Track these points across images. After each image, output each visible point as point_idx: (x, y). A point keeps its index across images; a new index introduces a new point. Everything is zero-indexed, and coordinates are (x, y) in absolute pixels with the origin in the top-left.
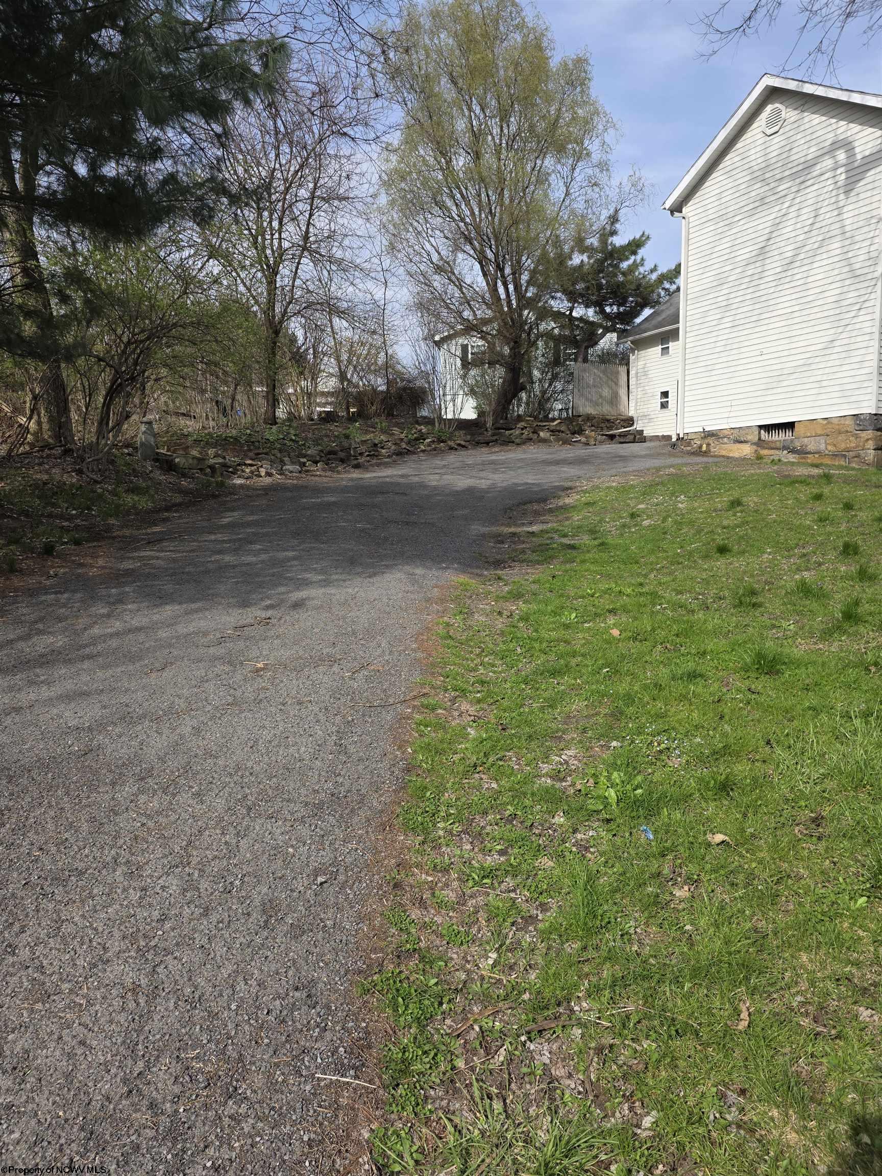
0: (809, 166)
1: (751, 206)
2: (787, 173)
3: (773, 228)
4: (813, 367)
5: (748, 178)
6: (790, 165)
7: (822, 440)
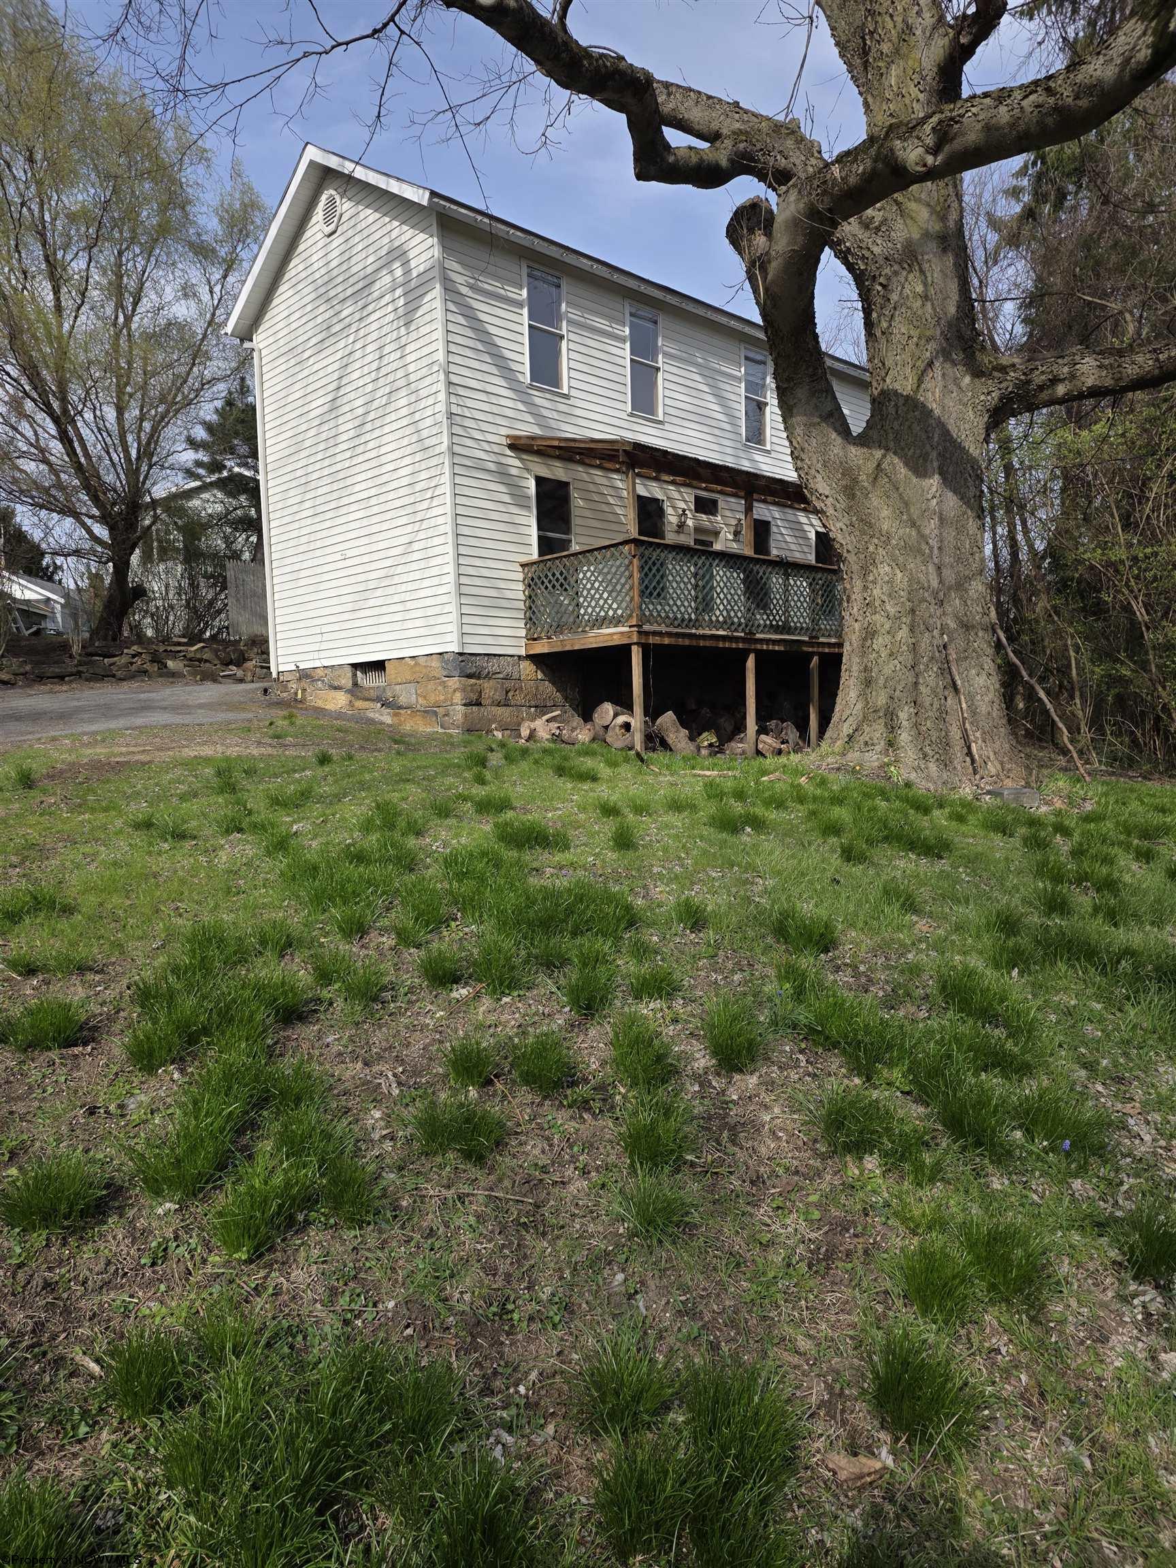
0: (369, 282)
1: (320, 337)
2: (349, 292)
3: (342, 372)
4: (396, 580)
5: (313, 296)
6: (352, 281)
7: (412, 688)
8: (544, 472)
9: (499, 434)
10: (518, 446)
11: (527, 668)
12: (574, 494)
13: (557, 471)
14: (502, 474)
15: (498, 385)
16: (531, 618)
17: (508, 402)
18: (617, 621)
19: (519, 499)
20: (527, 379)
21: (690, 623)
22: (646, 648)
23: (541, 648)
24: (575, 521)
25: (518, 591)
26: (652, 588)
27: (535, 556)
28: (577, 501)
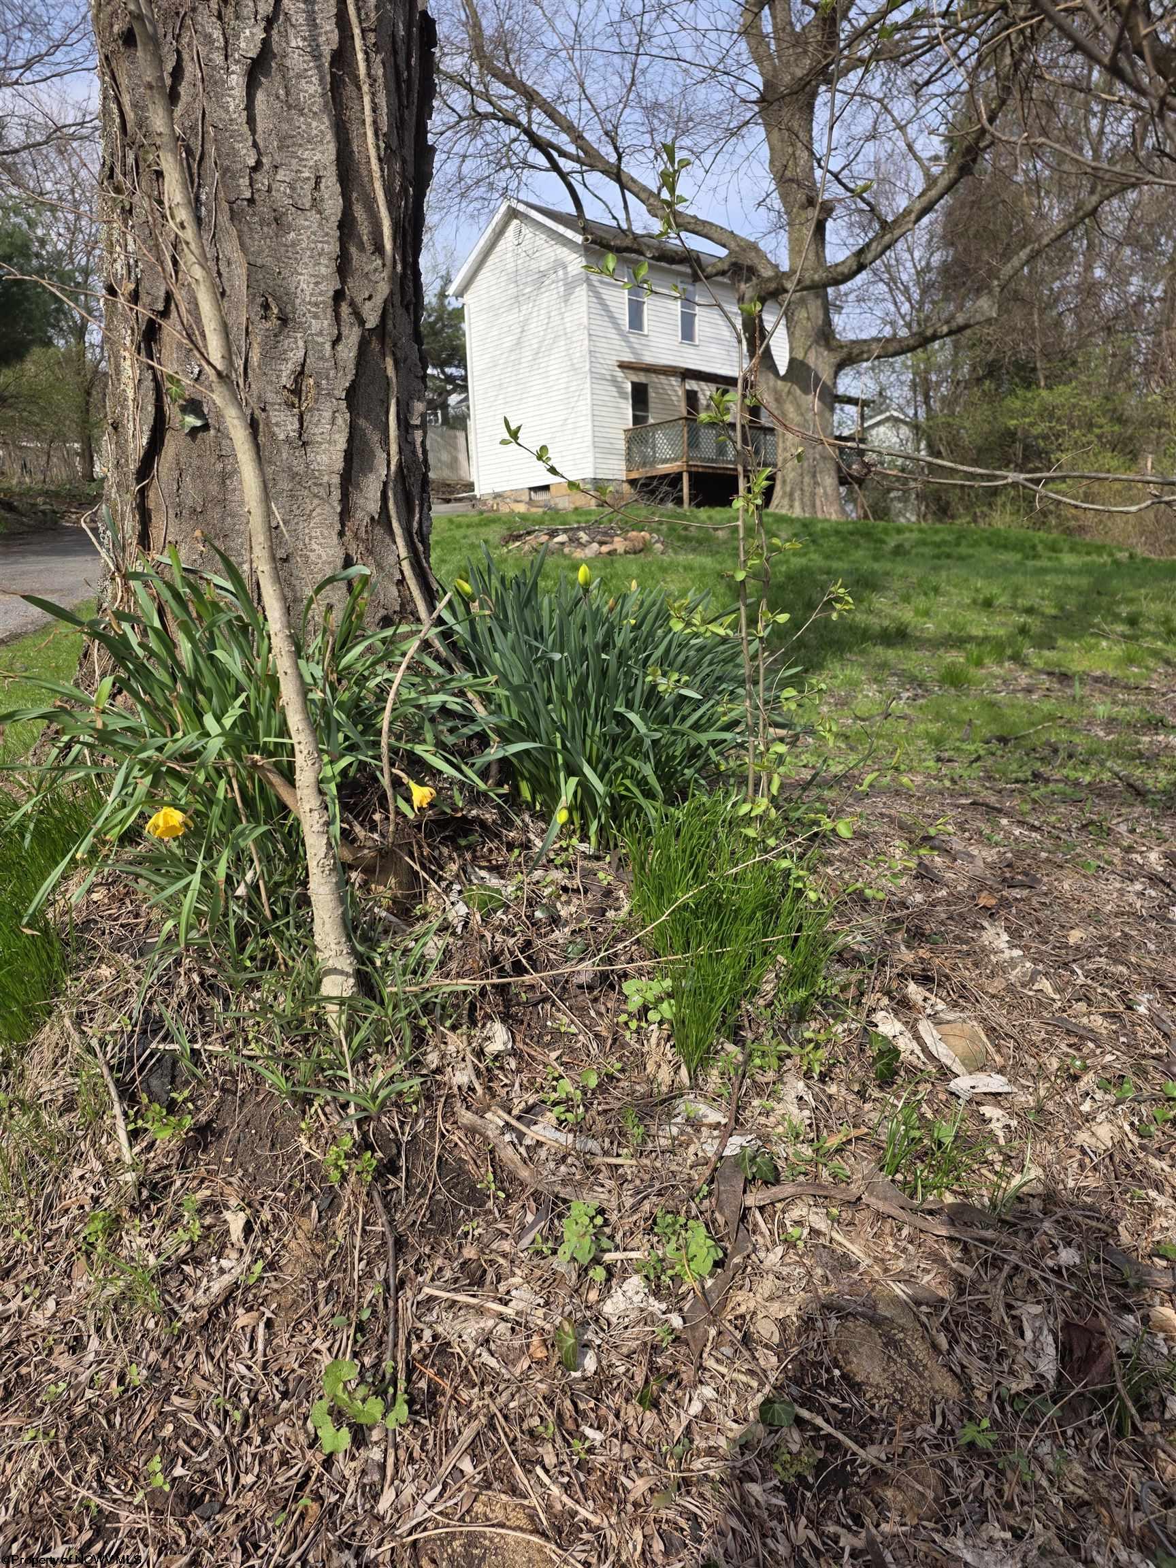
0: (543, 275)
1: (509, 302)
2: (529, 279)
3: (525, 323)
5: (504, 278)
6: (531, 273)
8: (636, 379)
9: (612, 360)
10: (623, 366)
11: (626, 487)
12: (650, 390)
13: (641, 378)
14: (614, 381)
15: (612, 333)
16: (629, 459)
17: (617, 342)
18: (675, 460)
19: (622, 394)
20: (626, 328)
21: (712, 461)
22: (690, 473)
23: (634, 475)
24: (651, 405)
25: (622, 445)
26: (693, 443)
27: (631, 426)
28: (652, 394)
